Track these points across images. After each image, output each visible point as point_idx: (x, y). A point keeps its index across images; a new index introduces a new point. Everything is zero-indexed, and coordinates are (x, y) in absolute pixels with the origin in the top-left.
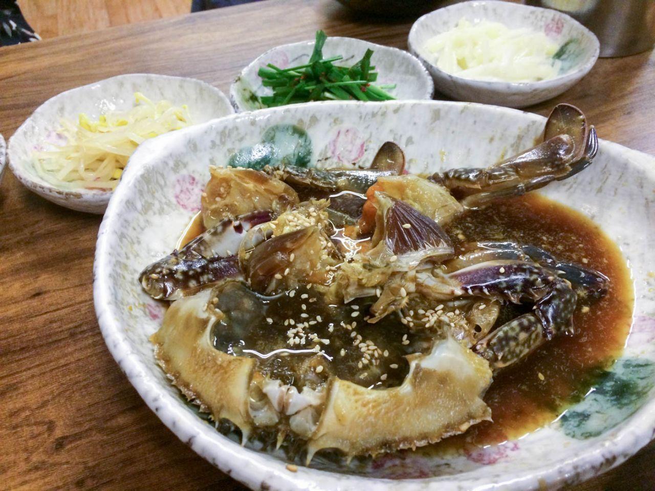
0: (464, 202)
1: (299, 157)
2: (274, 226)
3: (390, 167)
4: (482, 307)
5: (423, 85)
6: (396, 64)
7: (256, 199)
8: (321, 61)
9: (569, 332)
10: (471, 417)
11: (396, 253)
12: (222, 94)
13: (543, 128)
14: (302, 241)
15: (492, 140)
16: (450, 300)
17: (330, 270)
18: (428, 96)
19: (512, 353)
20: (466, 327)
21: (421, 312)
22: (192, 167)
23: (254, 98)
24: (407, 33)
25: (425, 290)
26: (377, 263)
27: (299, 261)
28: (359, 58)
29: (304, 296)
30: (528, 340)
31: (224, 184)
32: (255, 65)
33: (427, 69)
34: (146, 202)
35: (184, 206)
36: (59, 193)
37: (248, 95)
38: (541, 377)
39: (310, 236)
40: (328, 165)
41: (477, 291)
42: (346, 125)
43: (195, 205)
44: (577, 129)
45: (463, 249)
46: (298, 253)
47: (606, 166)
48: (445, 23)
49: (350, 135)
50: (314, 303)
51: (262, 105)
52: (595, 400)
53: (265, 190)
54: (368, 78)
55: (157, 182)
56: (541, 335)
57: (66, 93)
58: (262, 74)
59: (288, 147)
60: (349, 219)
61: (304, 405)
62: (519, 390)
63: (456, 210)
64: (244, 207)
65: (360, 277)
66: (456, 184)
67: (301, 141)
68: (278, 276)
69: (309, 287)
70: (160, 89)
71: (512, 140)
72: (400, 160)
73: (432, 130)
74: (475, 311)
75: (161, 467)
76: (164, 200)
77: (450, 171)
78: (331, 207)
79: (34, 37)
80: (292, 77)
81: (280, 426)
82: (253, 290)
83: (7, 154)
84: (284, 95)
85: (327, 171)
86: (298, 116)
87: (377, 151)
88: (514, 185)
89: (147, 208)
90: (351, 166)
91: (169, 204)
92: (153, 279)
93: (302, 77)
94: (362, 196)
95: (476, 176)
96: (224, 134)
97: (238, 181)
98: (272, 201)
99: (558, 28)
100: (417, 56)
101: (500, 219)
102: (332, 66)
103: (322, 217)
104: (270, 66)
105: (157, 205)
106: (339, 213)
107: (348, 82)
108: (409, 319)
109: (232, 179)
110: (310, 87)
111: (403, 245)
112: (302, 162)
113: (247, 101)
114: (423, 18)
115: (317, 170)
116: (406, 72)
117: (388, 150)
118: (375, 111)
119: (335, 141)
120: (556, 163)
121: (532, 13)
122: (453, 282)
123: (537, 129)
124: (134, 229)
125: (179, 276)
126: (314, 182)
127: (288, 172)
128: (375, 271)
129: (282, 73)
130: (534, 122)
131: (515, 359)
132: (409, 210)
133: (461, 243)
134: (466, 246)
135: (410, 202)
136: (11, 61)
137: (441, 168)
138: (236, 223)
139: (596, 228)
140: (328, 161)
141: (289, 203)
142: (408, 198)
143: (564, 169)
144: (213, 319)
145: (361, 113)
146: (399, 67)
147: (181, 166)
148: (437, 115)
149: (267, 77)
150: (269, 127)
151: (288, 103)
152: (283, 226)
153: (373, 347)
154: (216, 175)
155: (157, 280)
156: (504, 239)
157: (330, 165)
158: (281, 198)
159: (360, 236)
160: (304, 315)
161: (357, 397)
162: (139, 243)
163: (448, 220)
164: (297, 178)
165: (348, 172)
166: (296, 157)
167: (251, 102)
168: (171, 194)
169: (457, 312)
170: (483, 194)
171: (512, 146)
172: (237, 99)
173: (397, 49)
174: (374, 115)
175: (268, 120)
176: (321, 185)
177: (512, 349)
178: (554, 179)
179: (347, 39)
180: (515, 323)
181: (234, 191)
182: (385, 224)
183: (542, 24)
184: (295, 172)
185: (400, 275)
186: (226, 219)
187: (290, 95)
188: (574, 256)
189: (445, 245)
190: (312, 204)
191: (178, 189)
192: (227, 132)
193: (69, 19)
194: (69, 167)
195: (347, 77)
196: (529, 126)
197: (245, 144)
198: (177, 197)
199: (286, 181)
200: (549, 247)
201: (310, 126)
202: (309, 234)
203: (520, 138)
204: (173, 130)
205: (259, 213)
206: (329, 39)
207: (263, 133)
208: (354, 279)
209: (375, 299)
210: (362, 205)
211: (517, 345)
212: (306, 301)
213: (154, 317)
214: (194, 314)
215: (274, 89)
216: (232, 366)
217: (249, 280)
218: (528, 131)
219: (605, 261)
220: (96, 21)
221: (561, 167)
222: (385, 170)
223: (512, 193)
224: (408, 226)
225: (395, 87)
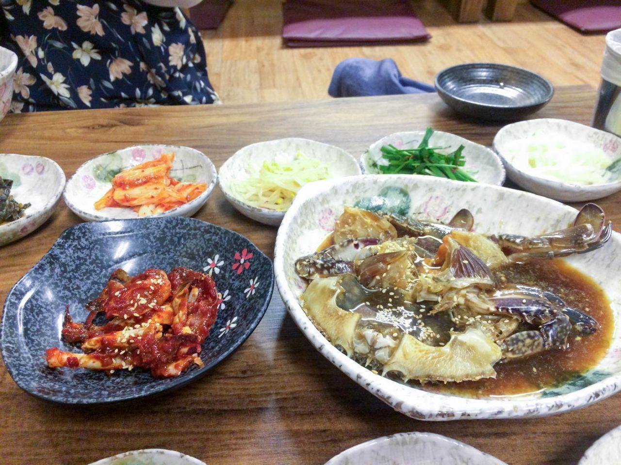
0: (510, 257)
1: (401, 208)
2: (379, 248)
3: (462, 226)
4: (507, 321)
5: (498, 174)
6: (482, 156)
7: (370, 230)
8: (427, 148)
9: (562, 347)
10: (483, 373)
11: (455, 276)
12: (355, 160)
13: (575, 217)
14: (397, 258)
15: (538, 219)
16: (487, 314)
17: (411, 282)
18: (500, 183)
19: (520, 350)
20: (493, 331)
21: (466, 317)
22: (332, 204)
23: (375, 165)
24: (495, 134)
25: (470, 304)
26: (442, 278)
27: (392, 271)
28: (454, 149)
29: (392, 294)
30: (532, 345)
31: (351, 218)
32: (380, 143)
33: (503, 164)
34: (303, 220)
35: (323, 228)
36: (249, 206)
37: (371, 163)
38: (535, 370)
39: (402, 256)
40: (419, 218)
41: (505, 311)
42: (437, 193)
43: (329, 228)
44: (598, 222)
45: (503, 286)
46: (393, 265)
47: (615, 250)
48: (525, 132)
49: (438, 201)
50: (397, 299)
51: (380, 171)
52: (568, 388)
53: (377, 225)
54: (458, 163)
55: (311, 210)
56: (541, 345)
57: (255, 145)
58: (383, 150)
59: (394, 202)
60: (428, 253)
61: (386, 345)
62: (518, 374)
63: (502, 261)
64: (362, 233)
65: (429, 286)
66: (506, 244)
67: (404, 199)
68: (378, 277)
69: (395, 288)
70: (313, 150)
71: (552, 222)
72: (470, 223)
73: (496, 206)
74: (501, 323)
75: (290, 374)
76: (312, 221)
77: (504, 235)
78: (417, 244)
79: (214, 94)
80: (404, 156)
81: (369, 355)
82: (361, 284)
83: (218, 178)
84: (397, 166)
85: (419, 221)
86: (406, 182)
87: (455, 213)
88: (546, 251)
89: (303, 223)
90: (436, 221)
91: (314, 224)
92: (304, 265)
93: (412, 156)
94: (440, 241)
95: (521, 241)
96: (356, 187)
97: (362, 217)
98: (380, 233)
99: (614, 148)
100: (498, 153)
101: (534, 273)
102: (434, 153)
103: (411, 249)
104: (390, 145)
105: (308, 224)
106: (422, 249)
107: (443, 164)
108: (457, 319)
109: (358, 215)
110: (416, 164)
111: (461, 272)
112: (403, 213)
113: (370, 166)
114: (508, 127)
115: (412, 219)
116: (488, 163)
117: (463, 214)
118: (459, 187)
119: (427, 203)
120: (579, 241)
121: (595, 133)
122: (491, 303)
123: (571, 217)
124: (295, 234)
125: (319, 266)
126: (409, 226)
127: (393, 217)
128: (440, 283)
129: (398, 152)
130: (569, 213)
131: (521, 355)
132: (469, 253)
133: (503, 283)
134: (506, 285)
135: (471, 249)
136: (213, 115)
137: (499, 233)
138: (356, 242)
139: (601, 291)
140: (420, 215)
141: (391, 236)
142: (471, 247)
143: (583, 247)
144: (339, 291)
145: (448, 187)
146: (484, 158)
147: (326, 201)
148: (501, 196)
149: (387, 152)
150: (385, 186)
151: (399, 172)
152: (385, 249)
153: (430, 330)
154: (348, 211)
155: (306, 266)
156: (533, 286)
157: (422, 218)
158: (386, 232)
159: (433, 265)
160: (390, 305)
161: (417, 346)
162: (296, 243)
163: (497, 266)
164: (398, 222)
165: (432, 224)
166: (399, 209)
167: (372, 167)
168: (317, 217)
169: (490, 322)
170: (524, 254)
171: (552, 226)
172: (364, 164)
173: (483, 147)
174: (457, 190)
175: (385, 182)
176: (413, 229)
177: (520, 347)
178: (575, 252)
179: (448, 134)
180: (525, 333)
181: (357, 223)
182: (451, 259)
183: (602, 142)
184: (397, 218)
185: (456, 291)
186: (350, 239)
187: (400, 167)
188: (580, 305)
189: (489, 279)
190: (406, 239)
191: (321, 216)
192: (357, 185)
193: (230, 78)
194: (253, 191)
195: (443, 161)
196: (565, 214)
197: (368, 195)
198: (320, 221)
199: (391, 222)
200: (564, 296)
201: (412, 190)
202: (402, 255)
203: (558, 221)
204: (321, 179)
205: (371, 239)
206: (435, 132)
207: (380, 190)
208: (425, 287)
209: (436, 303)
210: (438, 247)
211: (524, 346)
212: (392, 297)
213: (300, 287)
214: (328, 286)
215: (390, 161)
216: (347, 317)
217: (360, 277)
218: (564, 217)
219: (602, 313)
220: (250, 82)
221: (581, 245)
222: (459, 227)
223: (545, 256)
224: (466, 262)
225: (477, 172)
